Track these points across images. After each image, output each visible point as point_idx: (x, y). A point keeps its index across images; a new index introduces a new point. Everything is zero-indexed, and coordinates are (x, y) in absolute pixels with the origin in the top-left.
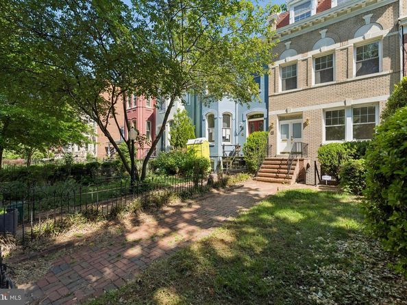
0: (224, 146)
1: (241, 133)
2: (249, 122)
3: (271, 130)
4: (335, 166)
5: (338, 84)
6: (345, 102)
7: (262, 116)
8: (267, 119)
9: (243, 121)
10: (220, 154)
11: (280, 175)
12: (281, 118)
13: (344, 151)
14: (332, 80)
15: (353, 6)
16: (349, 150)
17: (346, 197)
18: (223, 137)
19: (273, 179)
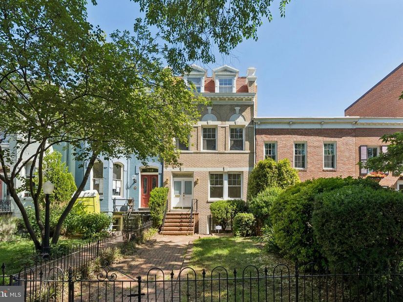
0: (114, 200)
1: (133, 186)
2: (142, 176)
3: (166, 186)
4: (224, 218)
5: (220, 153)
6: (224, 168)
7: (156, 170)
8: (162, 175)
9: (136, 174)
10: (111, 209)
11: (183, 228)
12: (175, 175)
13: (229, 207)
14: (215, 149)
15: (230, 97)
16: (231, 206)
17: (239, 239)
18: (113, 190)
19: (177, 232)
